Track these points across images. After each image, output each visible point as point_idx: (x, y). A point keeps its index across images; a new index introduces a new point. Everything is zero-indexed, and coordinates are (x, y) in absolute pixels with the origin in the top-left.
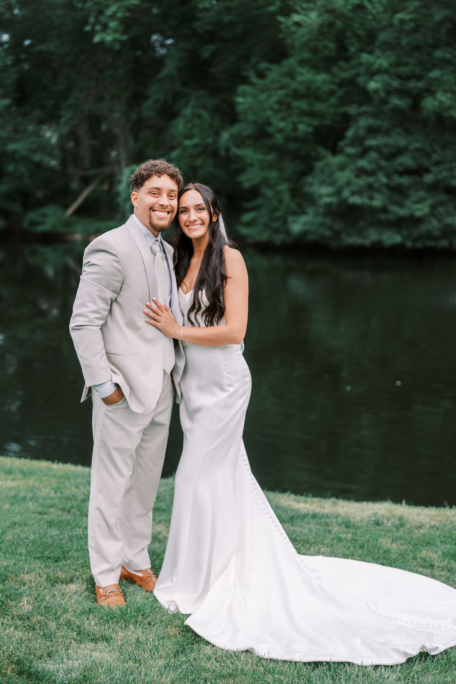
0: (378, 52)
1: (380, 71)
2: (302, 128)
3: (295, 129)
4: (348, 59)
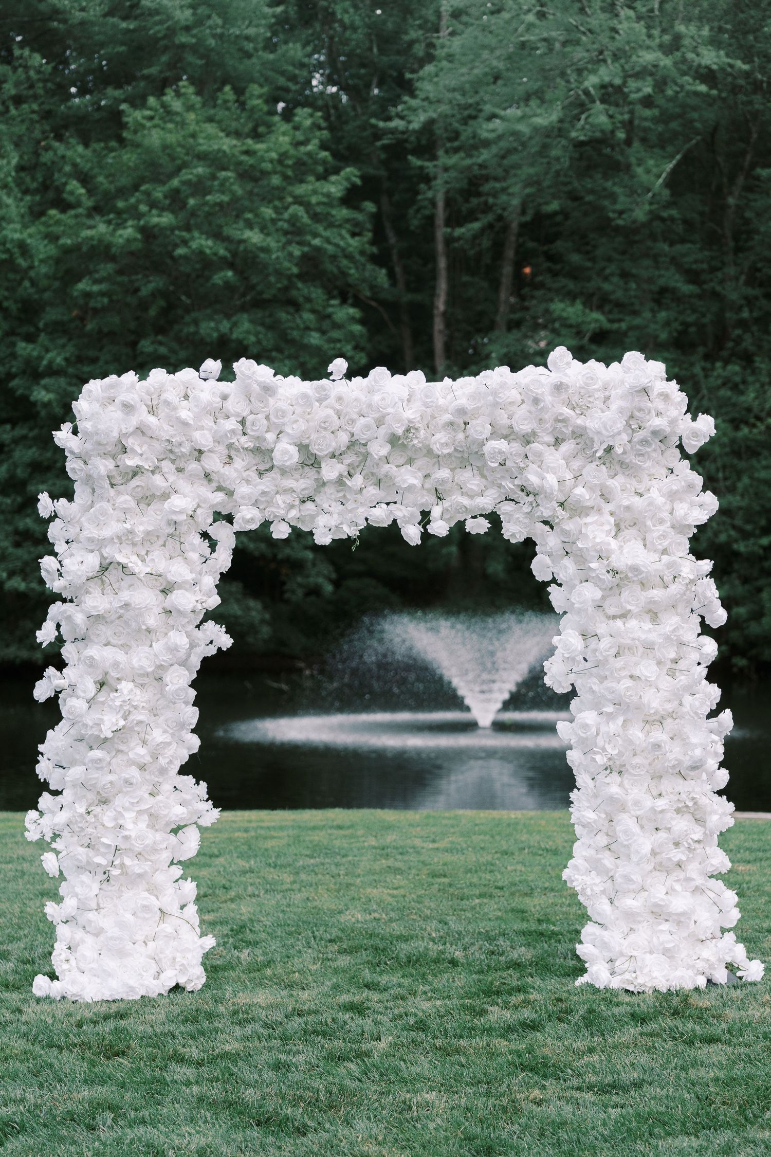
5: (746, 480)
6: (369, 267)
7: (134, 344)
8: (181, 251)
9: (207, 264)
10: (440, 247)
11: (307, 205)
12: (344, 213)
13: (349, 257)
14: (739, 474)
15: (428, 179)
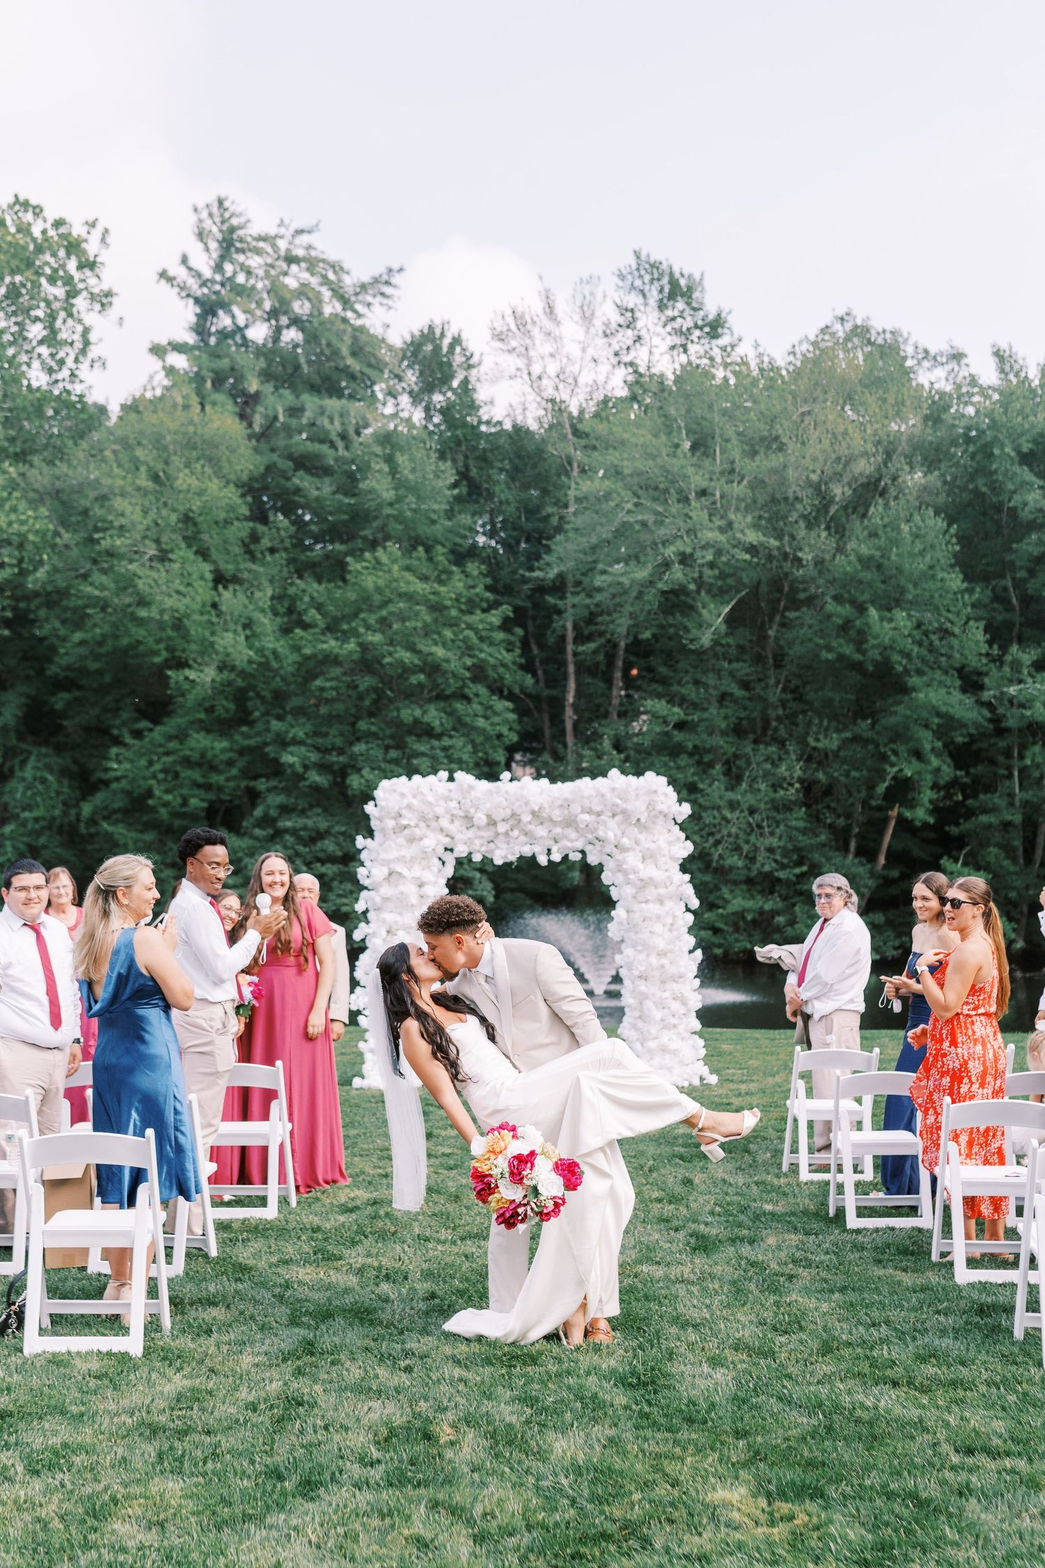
0: (289, 718)
1: (296, 742)
2: (194, 802)
3: (185, 803)
4: (251, 724)
5: (782, 827)
6: (520, 673)
7: (353, 724)
8: (387, 660)
9: (406, 670)
10: (570, 658)
11: (476, 631)
12: (501, 636)
13: (504, 666)
14: (778, 823)
15: (559, 612)
